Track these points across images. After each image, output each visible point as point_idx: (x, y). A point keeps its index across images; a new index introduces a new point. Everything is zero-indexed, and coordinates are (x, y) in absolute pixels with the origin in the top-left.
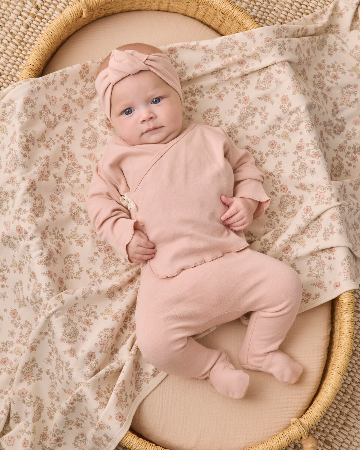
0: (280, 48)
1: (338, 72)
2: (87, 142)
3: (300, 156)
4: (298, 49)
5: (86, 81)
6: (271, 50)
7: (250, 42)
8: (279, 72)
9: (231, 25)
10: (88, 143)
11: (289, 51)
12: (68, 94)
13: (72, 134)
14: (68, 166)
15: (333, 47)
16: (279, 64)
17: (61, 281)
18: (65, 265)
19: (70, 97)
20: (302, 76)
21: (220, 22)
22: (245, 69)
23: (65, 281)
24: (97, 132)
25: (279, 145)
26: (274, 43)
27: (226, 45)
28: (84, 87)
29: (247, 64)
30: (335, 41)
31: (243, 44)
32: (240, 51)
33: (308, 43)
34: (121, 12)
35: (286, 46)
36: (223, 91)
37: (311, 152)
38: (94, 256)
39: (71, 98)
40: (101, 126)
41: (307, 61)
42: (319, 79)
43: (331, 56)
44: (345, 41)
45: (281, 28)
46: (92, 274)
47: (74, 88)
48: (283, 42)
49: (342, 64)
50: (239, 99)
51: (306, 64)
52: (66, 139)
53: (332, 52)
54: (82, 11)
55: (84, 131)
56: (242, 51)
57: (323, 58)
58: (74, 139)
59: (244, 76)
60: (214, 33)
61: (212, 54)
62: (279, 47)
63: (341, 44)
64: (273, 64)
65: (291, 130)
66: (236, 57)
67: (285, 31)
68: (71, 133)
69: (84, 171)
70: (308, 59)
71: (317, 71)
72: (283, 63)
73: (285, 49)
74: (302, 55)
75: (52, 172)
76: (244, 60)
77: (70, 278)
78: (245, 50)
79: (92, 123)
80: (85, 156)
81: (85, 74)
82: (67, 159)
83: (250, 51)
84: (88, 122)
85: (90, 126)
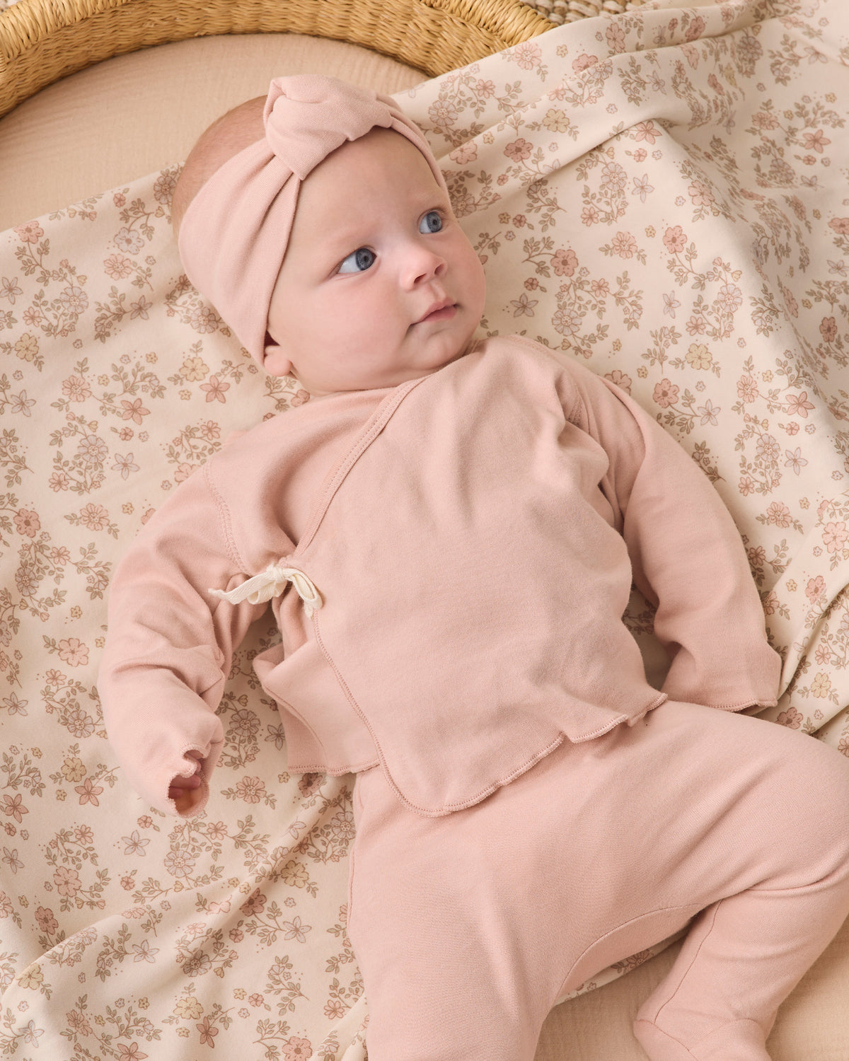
0: (628, 82)
1: (820, 126)
2: (71, 469)
3: (752, 416)
4: (678, 80)
5: (44, 279)
6: (599, 93)
7: (528, 77)
9: (464, 40)
10: (74, 474)
11: (656, 87)
13: (20, 454)
14: (23, 556)
15: (786, 55)
17: (46, 919)
18: (54, 868)
20: (716, 159)
21: (425, 37)
22: (534, 169)
23: (59, 916)
24: (98, 434)
25: (686, 391)
26: (606, 70)
27: (457, 100)
28: (39, 297)
29: (534, 151)
30: (784, 36)
31: (508, 88)
32: (503, 112)
33: (705, 58)
34: (113, 56)
37: (782, 398)
38: (141, 830)
40: (109, 413)
41: (720, 113)
43: (785, 84)
44: (816, 27)
45: (619, 23)
46: (139, 886)
48: (632, 63)
49: (827, 96)
51: (720, 121)
53: (787, 70)
55: (57, 439)
56: (511, 111)
57: (764, 97)
58: (26, 468)
59: (537, 186)
60: (416, 75)
62: (622, 80)
63: (806, 38)
64: (617, 135)
65: (715, 334)
66: (495, 131)
67: (634, 31)
70: (722, 106)
71: (758, 137)
72: (647, 126)
73: (642, 84)
74: (696, 95)
76: (522, 140)
77: (75, 905)
78: (519, 105)
79: (77, 408)
80: (72, 518)
81: (37, 257)
82: (16, 534)
83: (535, 107)
84: (65, 406)
85: (74, 419)
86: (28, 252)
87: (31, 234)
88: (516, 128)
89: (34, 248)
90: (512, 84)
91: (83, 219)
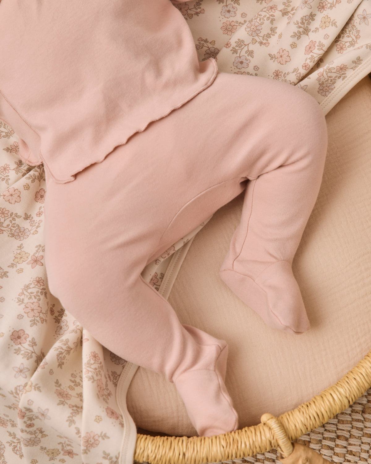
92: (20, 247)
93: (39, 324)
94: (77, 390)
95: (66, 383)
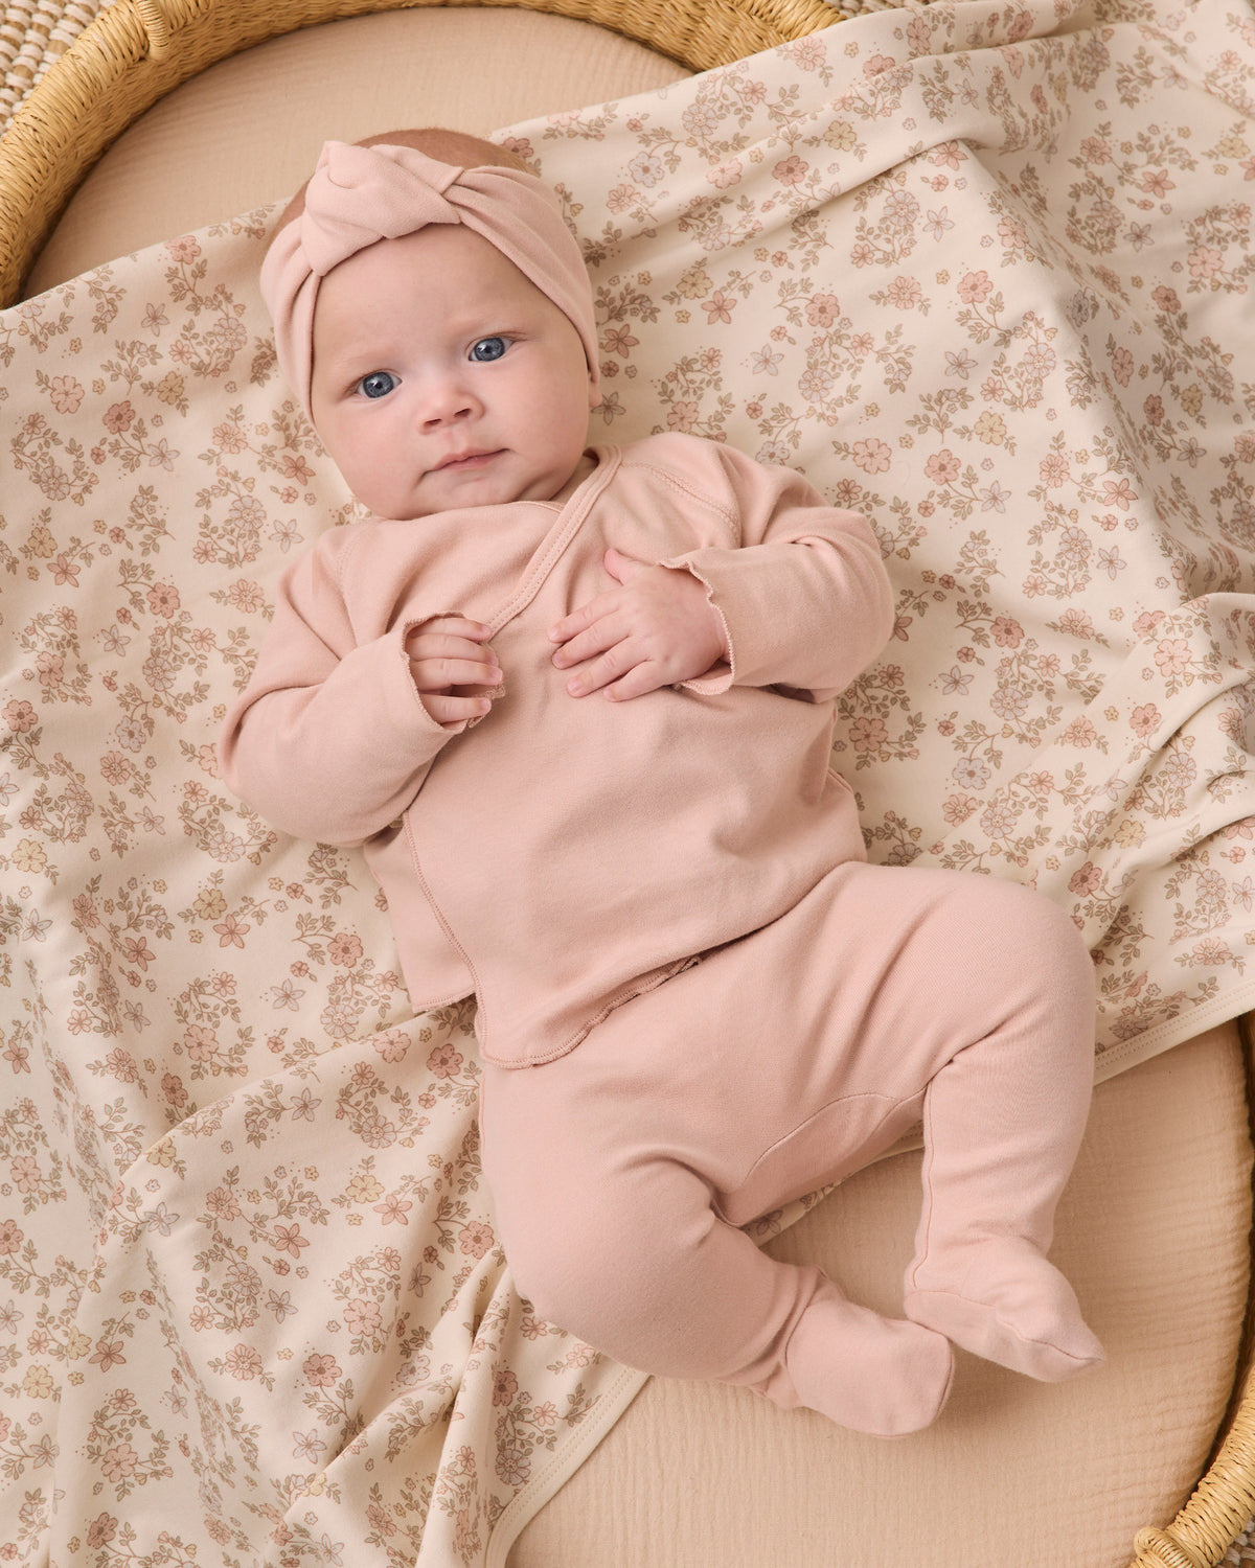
0: (931, 92)
1: (1166, 165)
2: (221, 537)
3: (1056, 504)
4: (995, 91)
5: (195, 307)
6: (896, 105)
7: (808, 80)
8: (940, 184)
9: (731, 27)
10: (224, 543)
11: (966, 100)
12: (124, 365)
13: (159, 515)
14: (154, 642)
15: (1138, 72)
16: (934, 154)
17: (173, 1088)
18: (184, 1026)
19: (133, 376)
20: (1025, 194)
21: (685, 23)
22: (807, 192)
23: (189, 1086)
24: (256, 494)
25: (970, 468)
26: (904, 77)
27: (719, 104)
28: (188, 328)
29: (810, 173)
30: (1140, 48)
31: (782, 92)
32: (774, 123)
33: (1032, 64)
35: (950, 84)
36: (729, 284)
37: (1098, 485)
38: (295, 980)
39: (138, 378)
40: (269, 468)
41: (1039, 136)
42: (1095, 198)
43: (1132, 107)
44: (1181, 43)
45: (925, 18)
46: (289, 1049)
47: (147, 337)
48: (938, 68)
49: (1180, 130)
50: (790, 305)
51: (1039, 146)
52: (135, 536)
53: (1136, 89)
54: (145, 35)
55: (204, 499)
56: (785, 122)
57: (1103, 117)
58: (166, 533)
59: (805, 218)
60: (668, 68)
61: (668, 147)
62: (924, 89)
63: (1166, 55)
64: (912, 159)
65: (1015, 404)
66: (762, 145)
67: (943, 28)
68: (152, 510)
69: (223, 651)
70: (1043, 127)
71: (1082, 171)
72: (949, 147)
73: (949, 95)
74: (1014, 112)
75: (97, 670)
76: (796, 158)
77: (210, 1072)
78: (794, 114)
79: (230, 461)
80: (218, 596)
81: (191, 280)
82: (149, 614)
83: (815, 118)
84: (215, 459)
85: (226, 475)
86: (180, 275)
87: (186, 252)
88: (791, 143)
89: (188, 269)
90: (787, 88)
91: (249, 236)
92: (368, 1163)
93: (369, 1353)
94: (413, 1518)
95: (392, 1496)
